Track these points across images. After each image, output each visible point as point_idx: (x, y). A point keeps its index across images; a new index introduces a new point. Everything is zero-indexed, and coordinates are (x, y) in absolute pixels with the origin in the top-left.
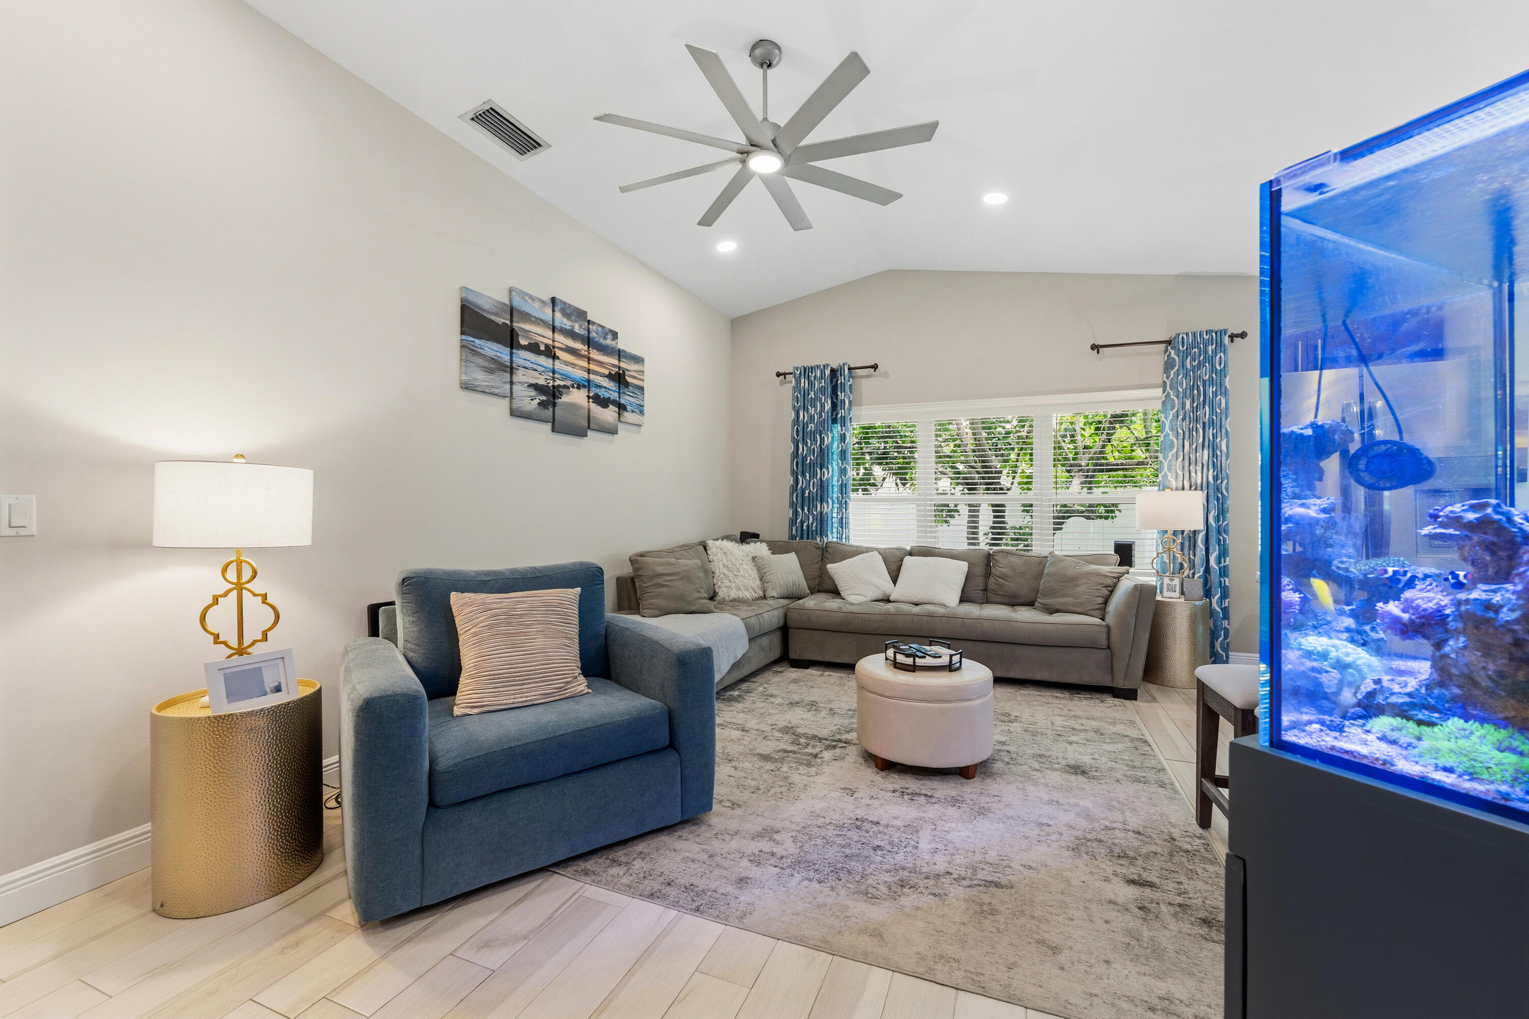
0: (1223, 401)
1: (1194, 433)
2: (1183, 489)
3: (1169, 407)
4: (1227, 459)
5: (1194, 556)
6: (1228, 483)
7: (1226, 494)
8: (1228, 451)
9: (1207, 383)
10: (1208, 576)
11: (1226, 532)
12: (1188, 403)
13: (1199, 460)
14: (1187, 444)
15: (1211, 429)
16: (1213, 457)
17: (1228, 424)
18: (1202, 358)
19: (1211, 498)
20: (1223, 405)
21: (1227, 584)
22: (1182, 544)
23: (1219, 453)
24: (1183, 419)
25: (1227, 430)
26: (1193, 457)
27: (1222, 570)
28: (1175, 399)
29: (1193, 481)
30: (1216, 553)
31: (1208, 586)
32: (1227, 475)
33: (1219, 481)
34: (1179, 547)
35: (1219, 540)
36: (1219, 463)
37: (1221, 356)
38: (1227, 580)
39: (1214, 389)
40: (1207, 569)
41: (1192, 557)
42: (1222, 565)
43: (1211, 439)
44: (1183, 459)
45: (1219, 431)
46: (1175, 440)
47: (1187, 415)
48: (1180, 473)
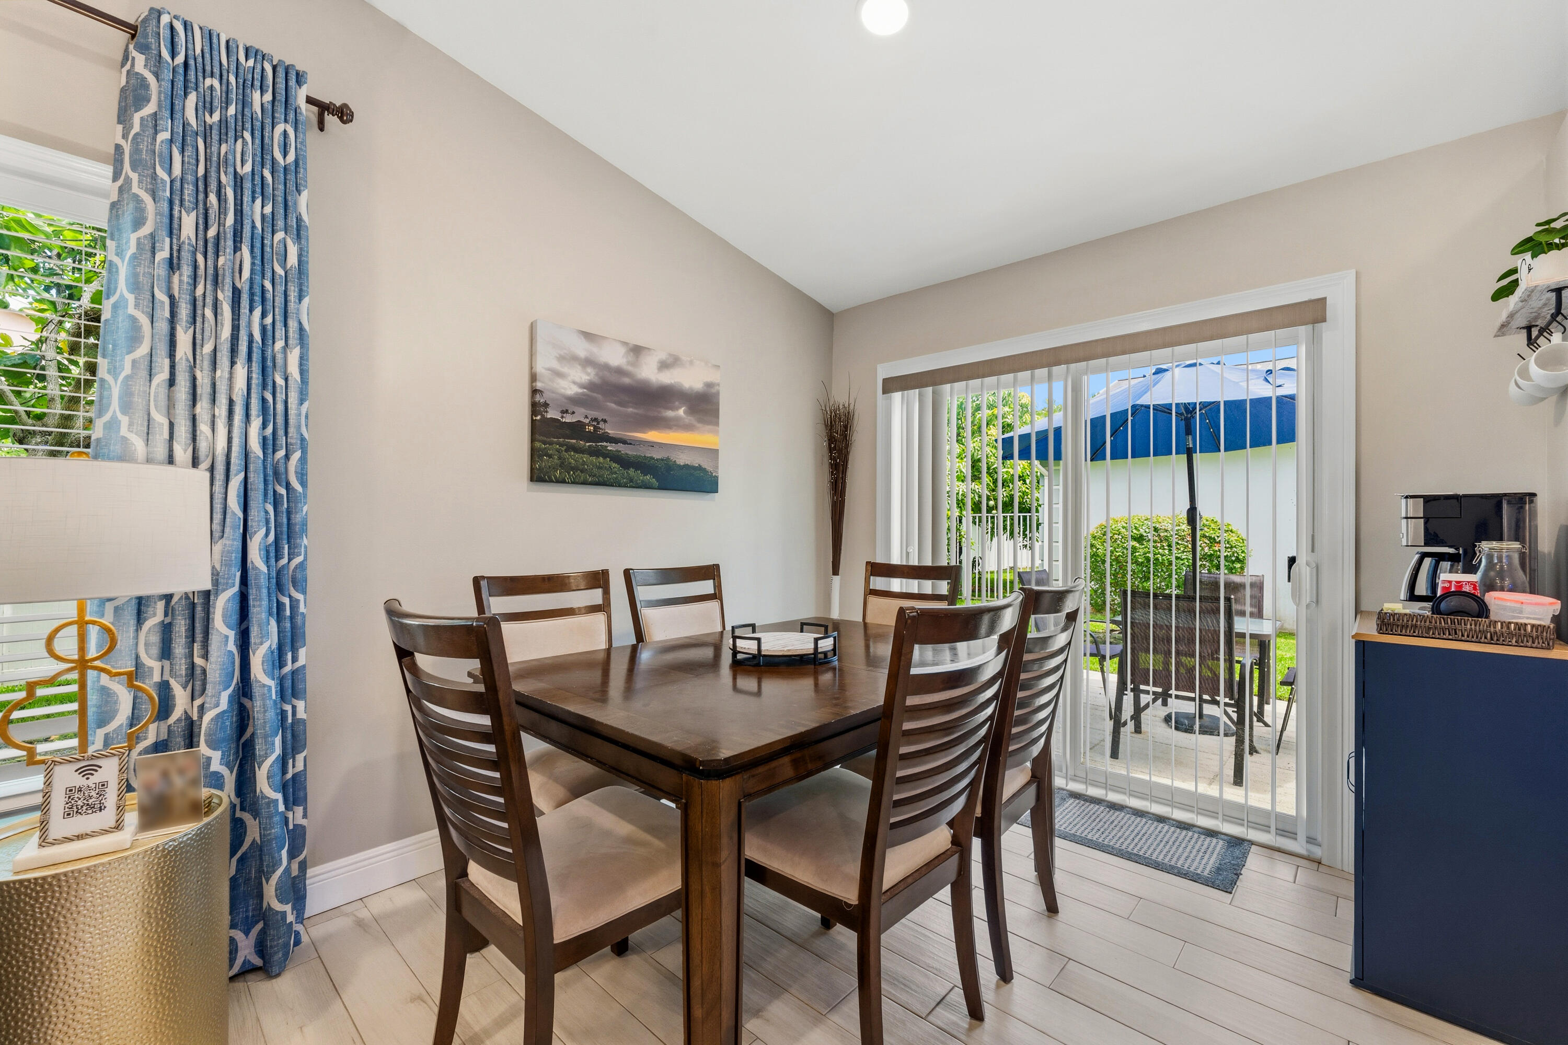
0: (293, 250)
1: (209, 313)
2: (171, 460)
3: (127, 219)
4: (301, 401)
5: (206, 656)
6: (303, 460)
7: (299, 488)
8: (304, 380)
9: (247, 185)
10: (246, 702)
11: (299, 583)
12: (188, 223)
13: (222, 388)
14: (184, 339)
15: (258, 312)
16: (264, 386)
17: (304, 311)
18: (232, 110)
19: (256, 496)
20: (292, 260)
21: (301, 714)
22: (166, 630)
23: (280, 381)
24: (173, 265)
25: (301, 329)
26: (203, 379)
27: (288, 683)
28: (147, 198)
29: (203, 446)
30: (272, 641)
31: (248, 734)
32: (303, 439)
33: (281, 454)
34: (155, 639)
35: (280, 606)
36: (280, 407)
37: (285, 133)
38: (300, 705)
39: (268, 209)
40: (245, 688)
41: (198, 661)
42: (288, 668)
43: (257, 336)
44: (172, 382)
45: (279, 325)
46: (144, 321)
47: (186, 256)
48: (160, 419)
